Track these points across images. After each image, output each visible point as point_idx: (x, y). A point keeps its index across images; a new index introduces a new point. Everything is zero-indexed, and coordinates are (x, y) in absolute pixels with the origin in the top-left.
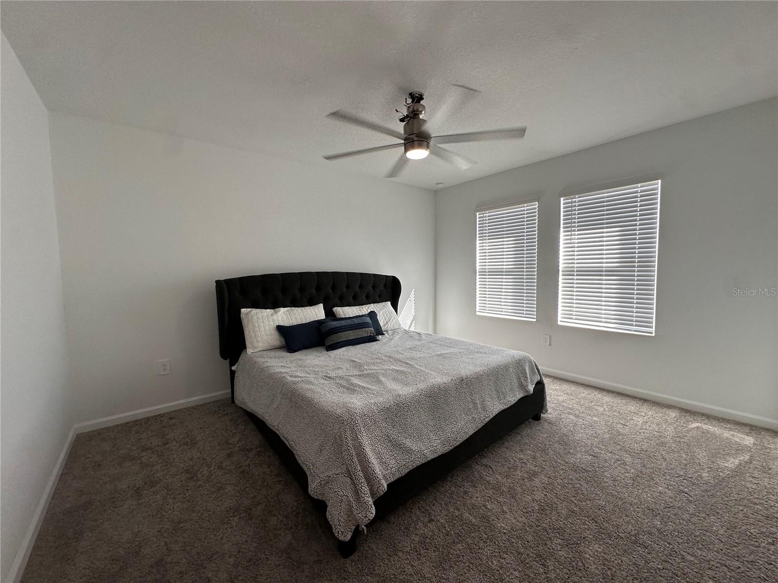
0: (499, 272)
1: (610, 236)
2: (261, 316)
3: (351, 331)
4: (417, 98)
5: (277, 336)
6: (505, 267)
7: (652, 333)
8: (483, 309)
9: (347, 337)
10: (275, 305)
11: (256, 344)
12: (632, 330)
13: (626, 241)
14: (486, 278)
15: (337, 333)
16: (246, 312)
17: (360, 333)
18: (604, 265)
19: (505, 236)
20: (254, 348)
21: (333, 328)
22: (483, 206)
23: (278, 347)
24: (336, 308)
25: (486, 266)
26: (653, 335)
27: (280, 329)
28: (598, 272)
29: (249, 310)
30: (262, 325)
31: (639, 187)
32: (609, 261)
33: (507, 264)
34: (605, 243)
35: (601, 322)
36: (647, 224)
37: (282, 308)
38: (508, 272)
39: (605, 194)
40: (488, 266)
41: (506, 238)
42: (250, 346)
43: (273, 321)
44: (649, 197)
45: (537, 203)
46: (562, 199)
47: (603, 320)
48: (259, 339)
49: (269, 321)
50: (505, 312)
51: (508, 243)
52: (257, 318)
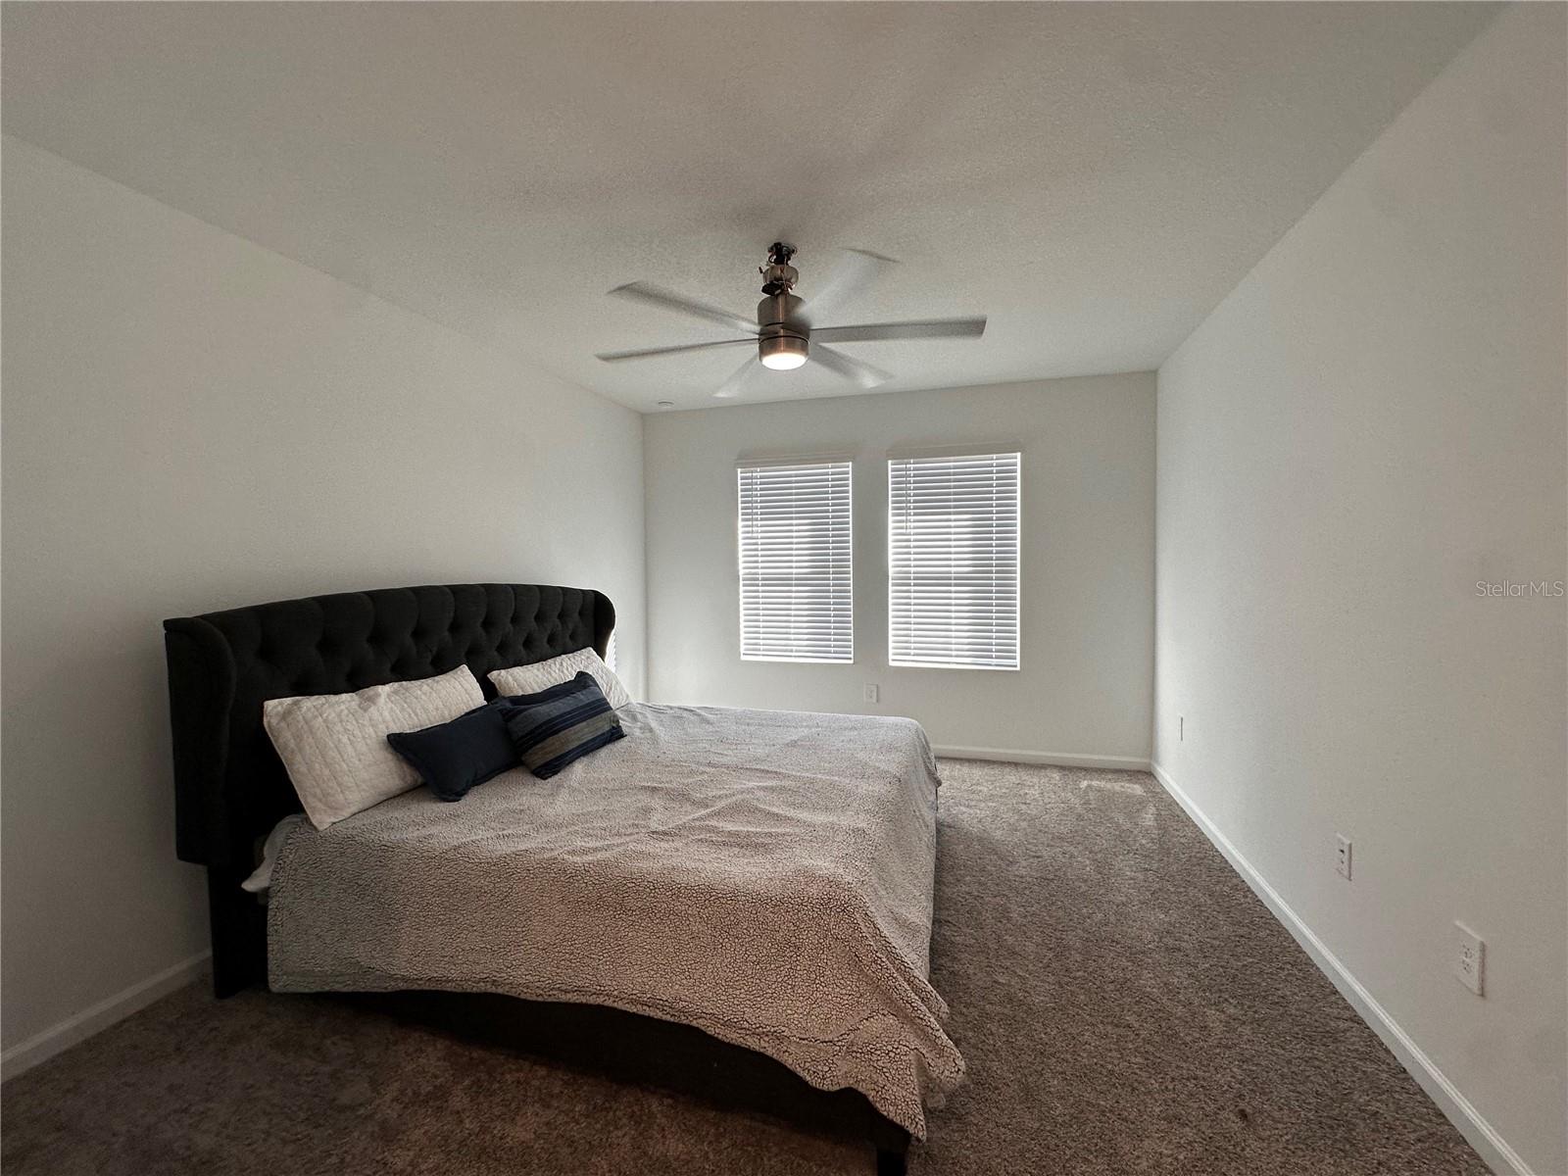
0: (784, 581)
1: (958, 526)
2: (333, 715)
3: (584, 723)
4: (781, 253)
5: (392, 764)
6: (794, 571)
7: (1016, 666)
8: (754, 648)
9: (579, 739)
10: (356, 680)
11: (341, 797)
12: (993, 664)
13: (980, 535)
14: (757, 591)
15: (556, 732)
16: (279, 708)
17: (600, 724)
18: (953, 569)
19: (794, 515)
20: (334, 808)
21: (545, 723)
22: (750, 458)
23: (398, 792)
24: (495, 673)
25: (757, 568)
26: (1018, 669)
27: (400, 744)
28: (943, 580)
29: (288, 700)
30: (345, 739)
31: (994, 459)
32: (959, 564)
33: (799, 564)
34: (953, 537)
35: (951, 656)
36: (1006, 511)
37: (380, 687)
38: (801, 581)
39: (952, 463)
40: (762, 568)
41: (796, 518)
42: (319, 805)
43: (373, 726)
44: (1006, 472)
45: (850, 463)
46: (890, 462)
47: (954, 653)
48: (347, 780)
49: (361, 727)
50: (796, 651)
51: (799, 530)
52: (325, 721)
